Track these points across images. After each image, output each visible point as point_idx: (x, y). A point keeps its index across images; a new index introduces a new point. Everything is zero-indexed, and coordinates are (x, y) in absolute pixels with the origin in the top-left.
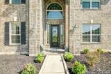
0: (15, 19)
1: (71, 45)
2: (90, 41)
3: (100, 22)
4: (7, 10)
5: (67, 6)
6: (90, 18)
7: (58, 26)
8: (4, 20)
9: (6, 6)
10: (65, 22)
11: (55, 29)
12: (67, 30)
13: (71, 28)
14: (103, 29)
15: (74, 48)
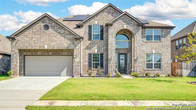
0: (96, 51)
1: (135, 69)
2: (152, 68)
3: (161, 52)
4: (90, 44)
5: (133, 39)
6: (152, 48)
7: (126, 55)
8: (88, 52)
9: (90, 42)
10: (131, 51)
11: (122, 57)
12: (133, 61)
13: (135, 58)
14: (163, 58)
15: (138, 71)
